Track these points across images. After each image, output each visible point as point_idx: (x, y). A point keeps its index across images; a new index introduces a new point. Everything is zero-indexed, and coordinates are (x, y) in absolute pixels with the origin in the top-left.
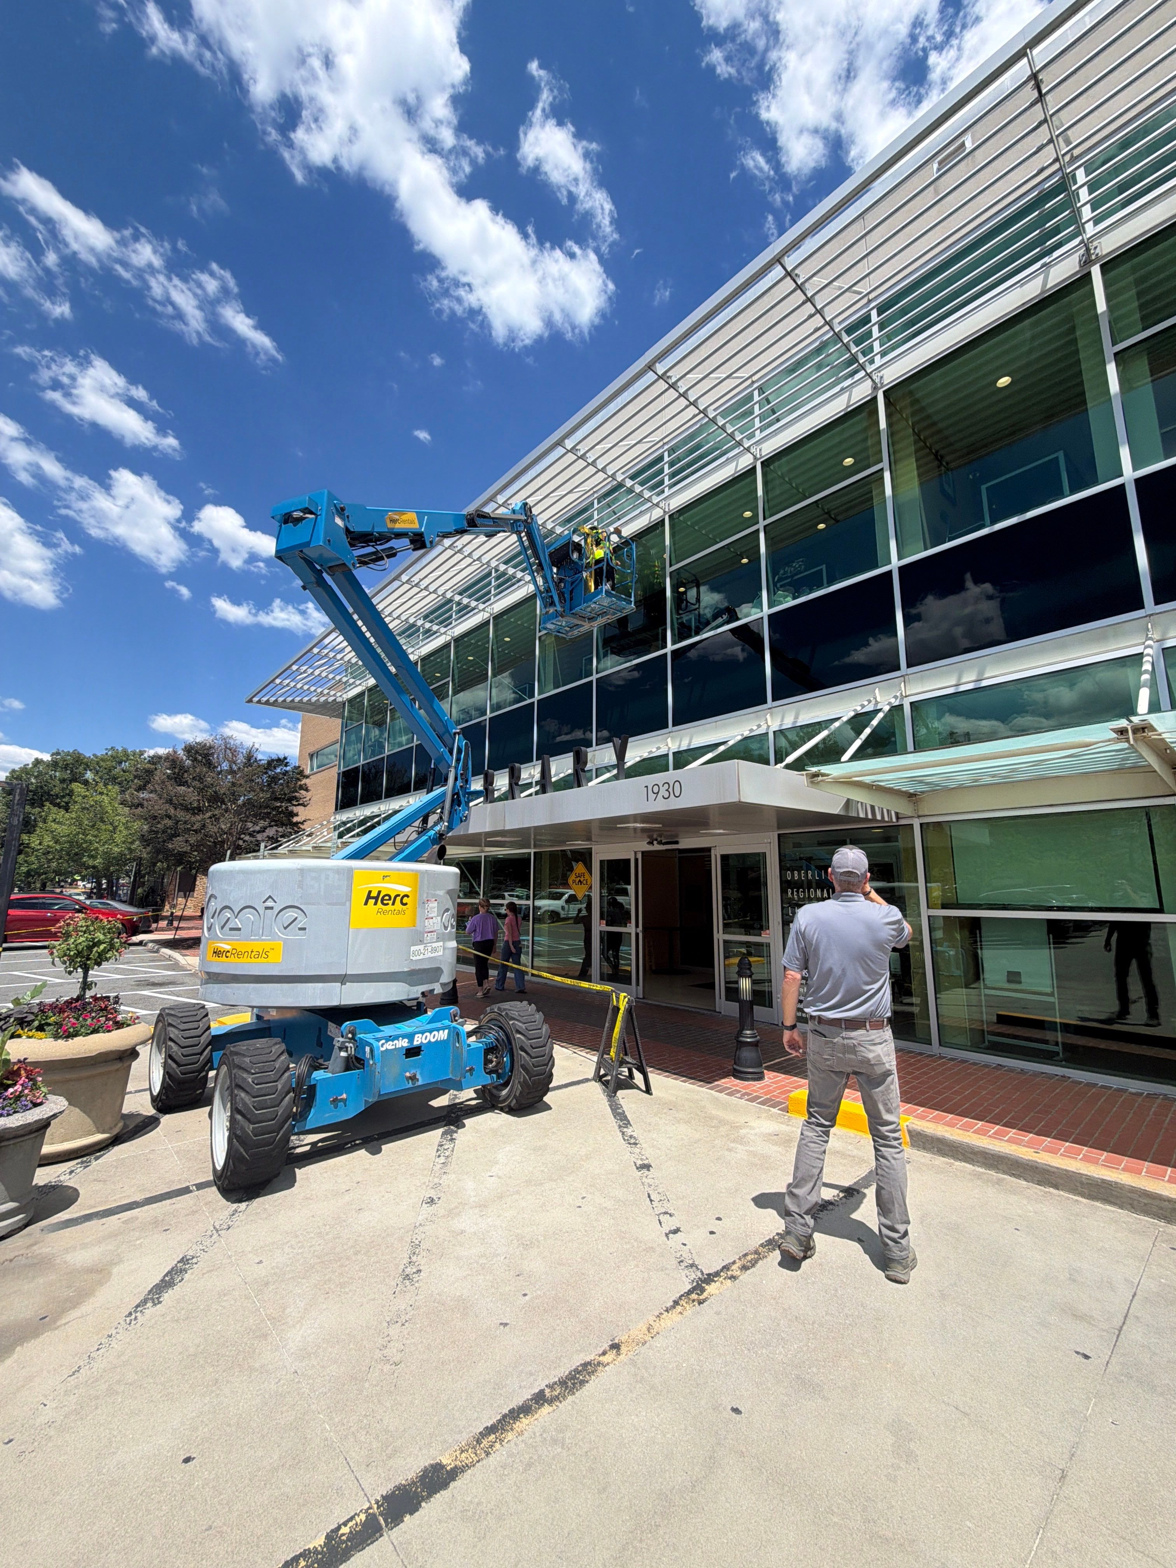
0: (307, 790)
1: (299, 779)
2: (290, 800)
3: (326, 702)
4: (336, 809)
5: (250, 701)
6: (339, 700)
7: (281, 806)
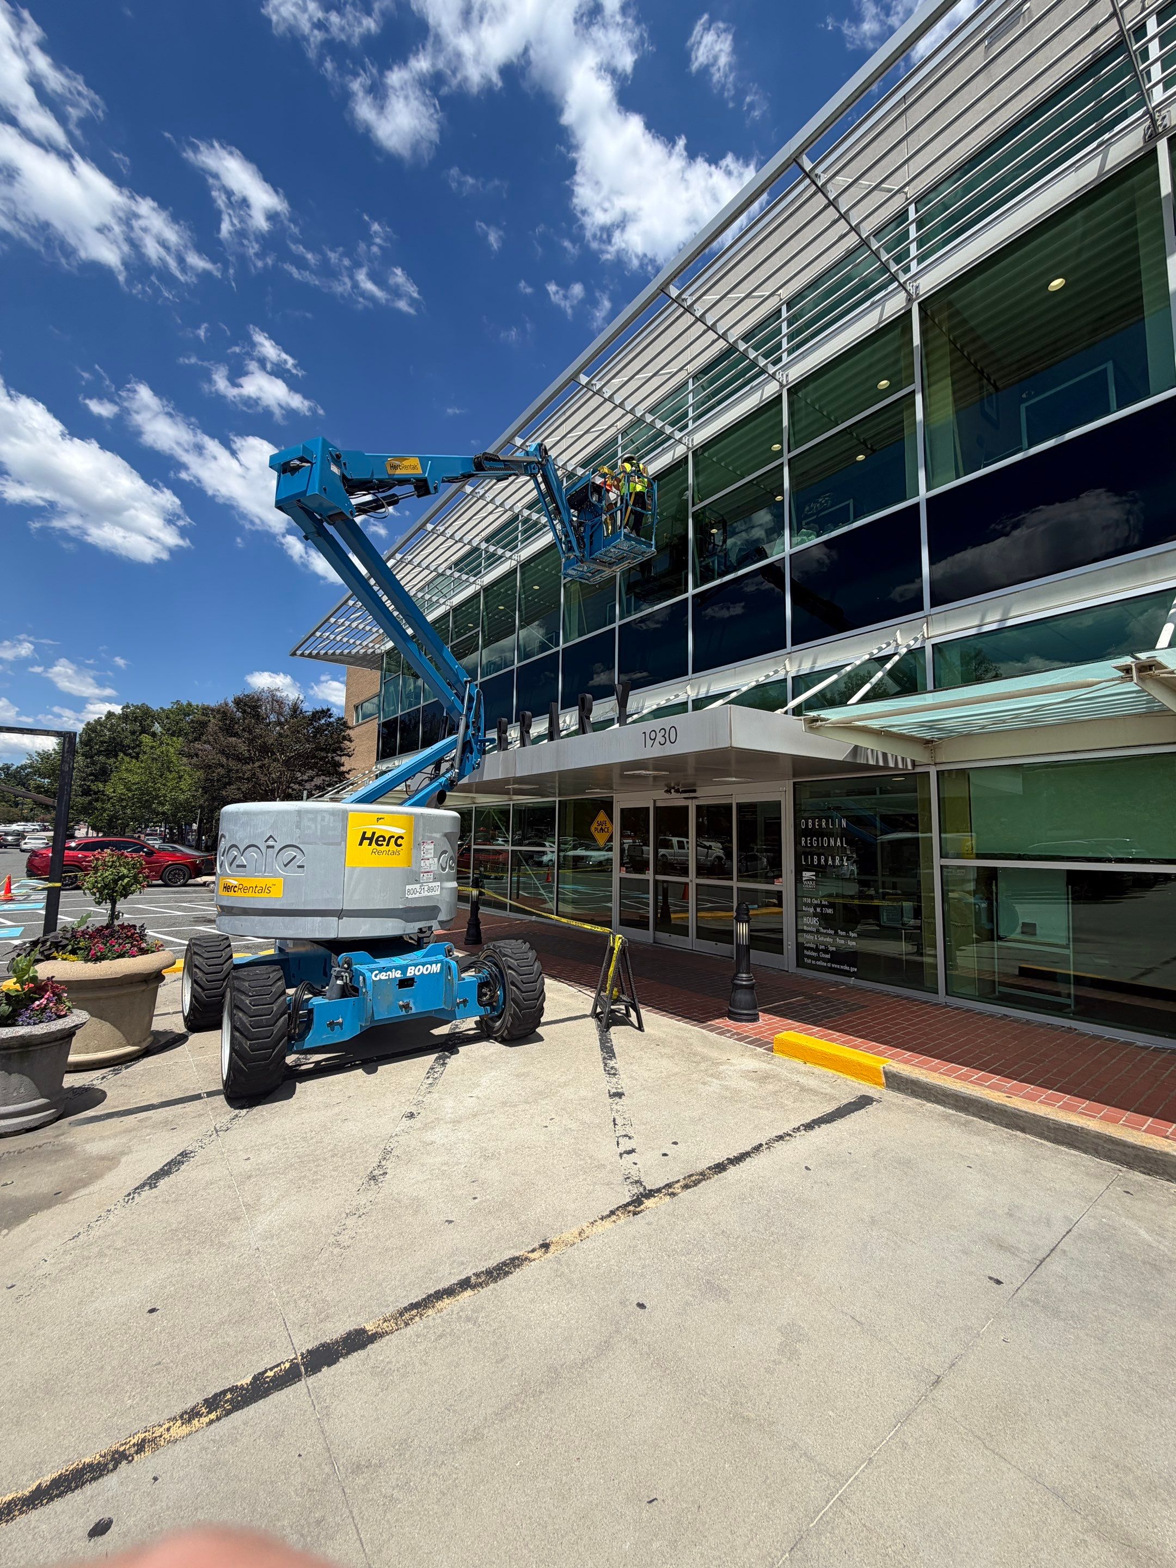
0: (350, 741)
1: (341, 730)
2: (335, 751)
3: (365, 653)
4: (378, 759)
5: (294, 654)
6: (378, 651)
7: (327, 757)
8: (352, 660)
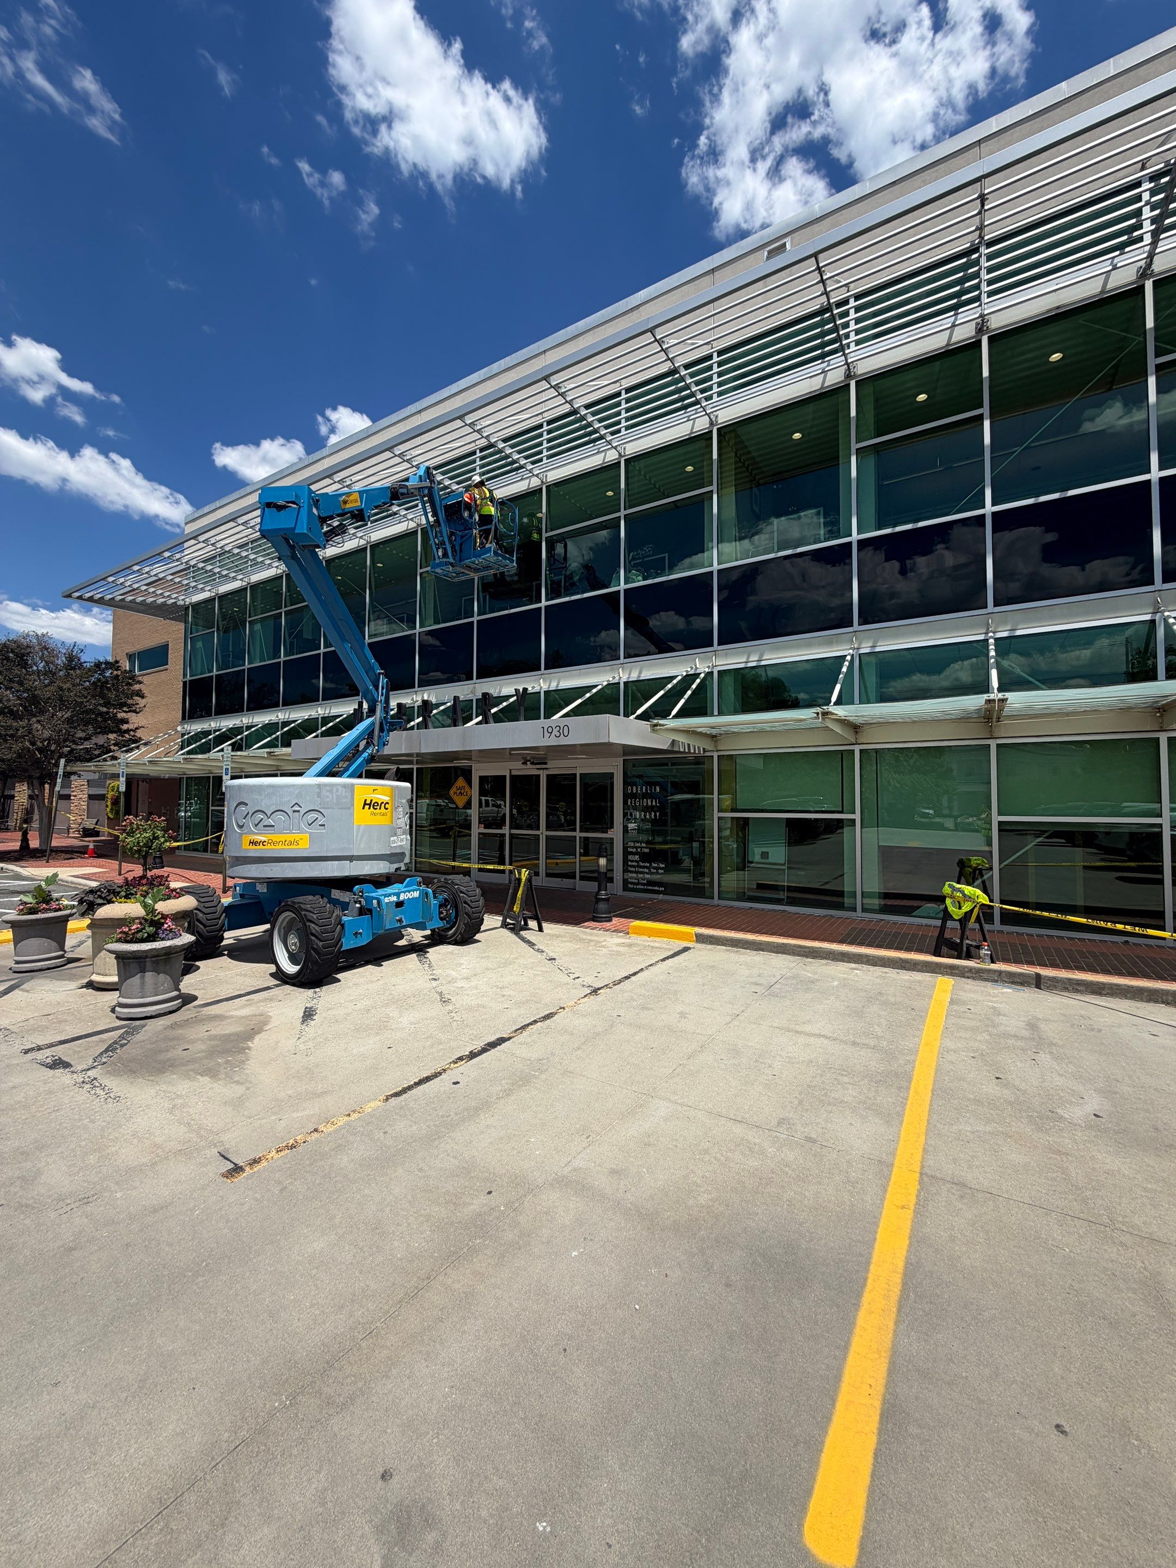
0: (143, 697)
1: (129, 684)
4: (184, 718)
6: (181, 603)
7: (107, 713)
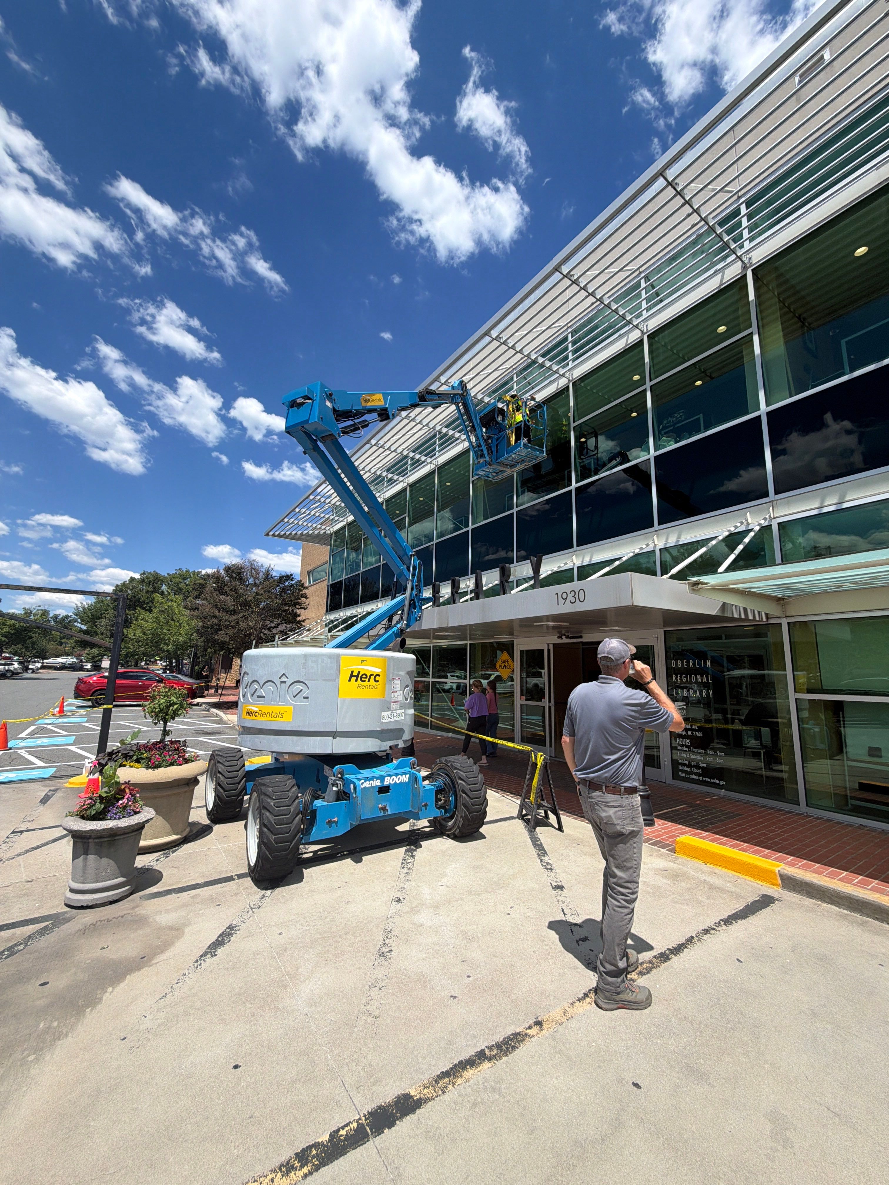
0: (306, 598)
1: (300, 590)
2: (295, 605)
3: (319, 534)
4: (327, 611)
5: (267, 535)
6: (328, 532)
7: (289, 609)
8: (308, 538)
